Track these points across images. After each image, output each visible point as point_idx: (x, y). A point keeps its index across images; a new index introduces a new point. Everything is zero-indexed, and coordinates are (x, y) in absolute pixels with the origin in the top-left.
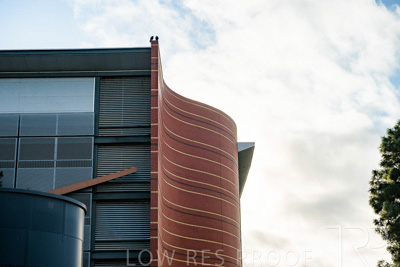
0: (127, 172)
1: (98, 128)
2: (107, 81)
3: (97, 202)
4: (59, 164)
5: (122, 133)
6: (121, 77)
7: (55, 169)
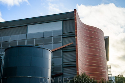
0: (70, 44)
1: (63, 33)
2: (65, 21)
3: (63, 52)
4: (53, 43)
5: (69, 34)
6: (68, 20)
7: (52, 44)
